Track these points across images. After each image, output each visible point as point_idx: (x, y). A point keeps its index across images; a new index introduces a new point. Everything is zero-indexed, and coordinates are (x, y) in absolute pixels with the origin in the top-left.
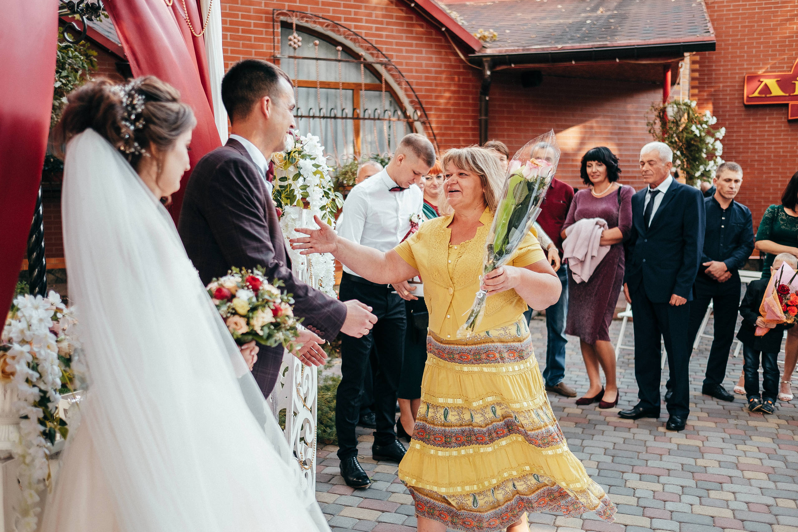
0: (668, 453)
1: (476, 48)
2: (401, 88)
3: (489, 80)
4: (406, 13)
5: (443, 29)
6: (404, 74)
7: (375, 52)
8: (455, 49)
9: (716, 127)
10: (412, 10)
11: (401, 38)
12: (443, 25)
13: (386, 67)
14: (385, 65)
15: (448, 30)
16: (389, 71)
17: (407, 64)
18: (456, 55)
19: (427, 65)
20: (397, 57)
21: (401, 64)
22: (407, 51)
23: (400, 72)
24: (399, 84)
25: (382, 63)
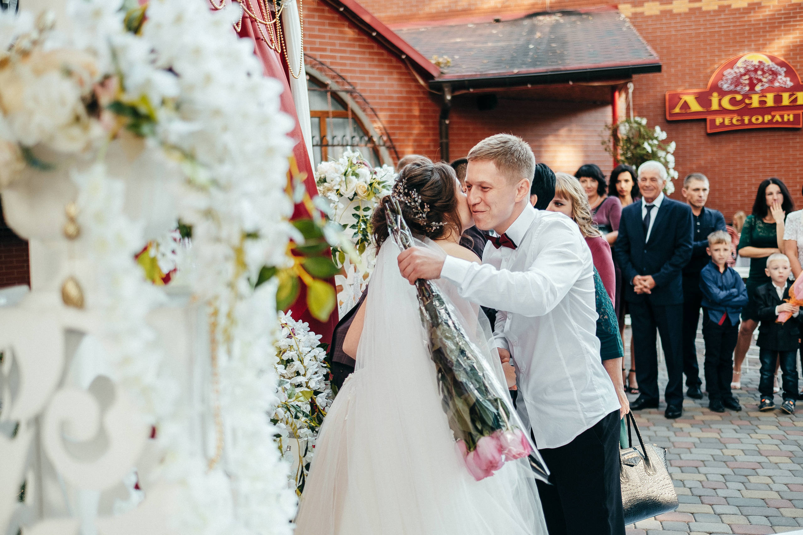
0: (694, 447)
1: (435, 74)
2: (367, 115)
3: (449, 105)
4: (368, 42)
5: (404, 57)
6: (369, 101)
7: (340, 80)
8: (414, 76)
9: (666, 142)
10: (374, 39)
11: (363, 66)
12: (403, 53)
13: (351, 95)
14: (350, 92)
15: (408, 57)
16: (354, 98)
17: (371, 91)
18: (416, 81)
19: (389, 92)
20: (361, 84)
21: (364, 91)
22: (371, 79)
23: (365, 100)
24: (364, 110)
25: (347, 91)
